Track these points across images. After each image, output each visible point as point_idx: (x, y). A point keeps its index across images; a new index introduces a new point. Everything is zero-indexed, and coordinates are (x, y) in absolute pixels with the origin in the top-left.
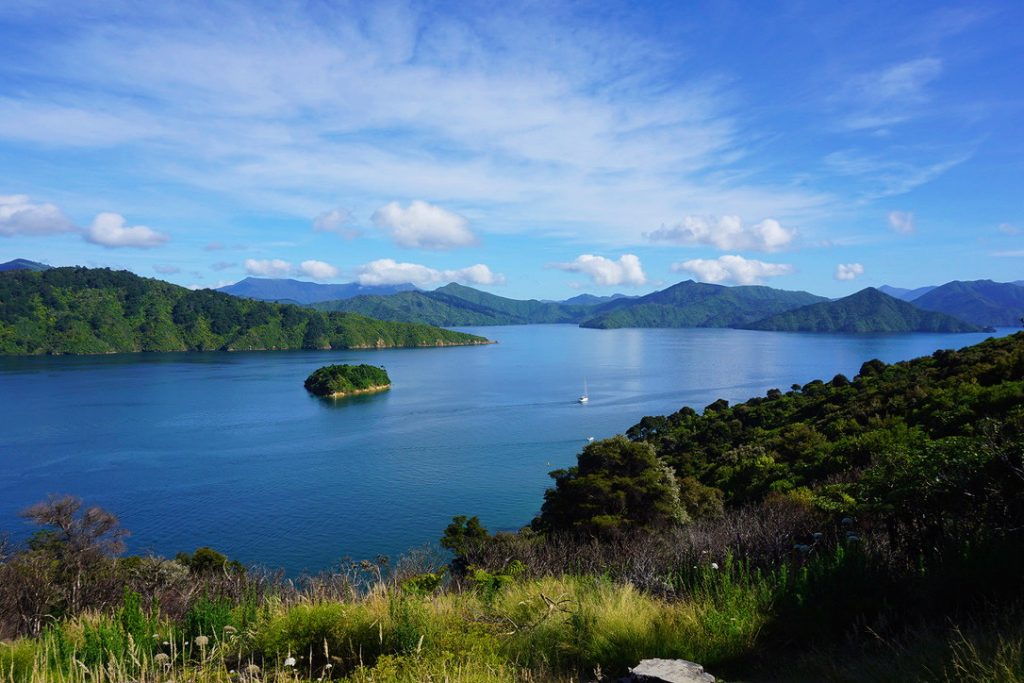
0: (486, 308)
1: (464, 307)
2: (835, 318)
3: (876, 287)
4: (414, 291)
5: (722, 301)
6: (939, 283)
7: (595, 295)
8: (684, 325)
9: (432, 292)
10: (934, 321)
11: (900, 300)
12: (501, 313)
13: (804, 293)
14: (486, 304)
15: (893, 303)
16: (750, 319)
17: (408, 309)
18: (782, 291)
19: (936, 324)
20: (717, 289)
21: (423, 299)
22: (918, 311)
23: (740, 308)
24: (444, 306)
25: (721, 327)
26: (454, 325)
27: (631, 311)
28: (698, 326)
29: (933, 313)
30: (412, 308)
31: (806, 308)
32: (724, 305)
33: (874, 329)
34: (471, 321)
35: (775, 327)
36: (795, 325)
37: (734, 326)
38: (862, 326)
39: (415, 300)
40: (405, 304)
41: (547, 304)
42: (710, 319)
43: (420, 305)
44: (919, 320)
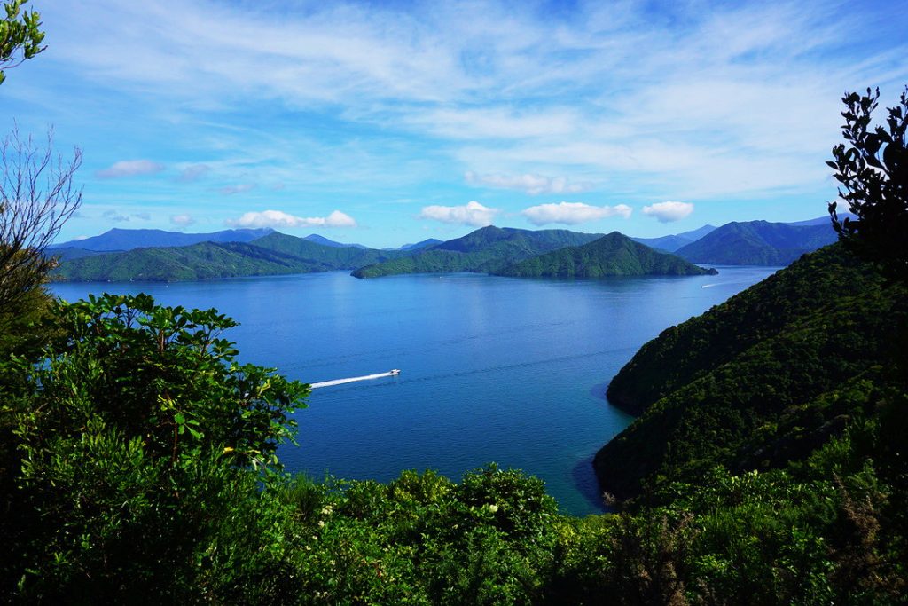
10: (665, 264)
11: (639, 244)
15: (632, 245)
18: (581, 234)
32: (510, 250)
33: (606, 273)
38: (595, 271)
39: (205, 251)
41: (363, 251)
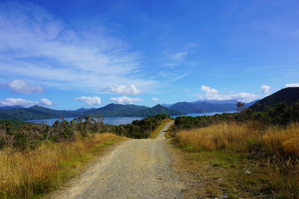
0: (47, 113)
1: (39, 113)
2: (151, 113)
3: (161, 104)
4: (20, 108)
5: (122, 109)
6: (176, 103)
7: (86, 108)
8: (111, 116)
9: (27, 109)
11: (166, 107)
12: (52, 115)
13: (144, 106)
14: (48, 112)
15: (164, 108)
16: (129, 114)
17: (16, 115)
19: (174, 113)
20: (120, 106)
21: (22, 111)
22: (170, 110)
23: (126, 111)
24: (31, 113)
25: (121, 116)
26: (34, 119)
27: (95, 113)
28: (114, 116)
29: (174, 110)
30: (18, 114)
31: (143, 110)
34: (41, 118)
35: (135, 116)
36: (141, 115)
37: (125, 116)
39: (20, 111)
40: (15, 113)
42: (118, 114)
43: (21, 113)
44: (171, 112)
